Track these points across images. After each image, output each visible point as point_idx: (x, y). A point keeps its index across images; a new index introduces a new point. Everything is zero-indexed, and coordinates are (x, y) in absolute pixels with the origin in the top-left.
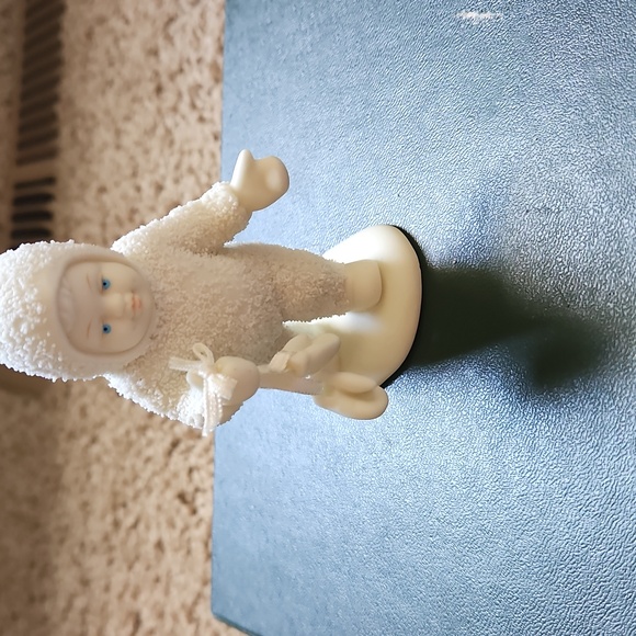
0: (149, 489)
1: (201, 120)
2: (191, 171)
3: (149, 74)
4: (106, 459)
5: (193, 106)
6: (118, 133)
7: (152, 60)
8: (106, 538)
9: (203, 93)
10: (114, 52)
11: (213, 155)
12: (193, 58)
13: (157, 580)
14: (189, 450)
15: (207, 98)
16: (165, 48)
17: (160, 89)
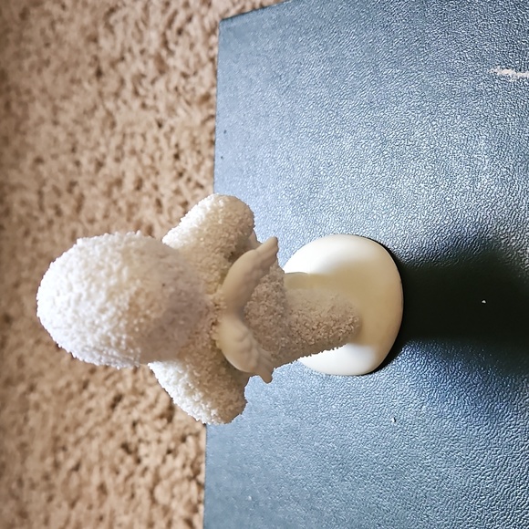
0: (90, 436)
1: (144, 106)
2: (133, 152)
3: (88, 59)
4: (45, 406)
5: (136, 93)
6: (55, 110)
7: (92, 47)
8: (46, 477)
9: (145, 82)
10: (49, 33)
11: (157, 140)
12: (136, 49)
13: (101, 518)
14: (133, 404)
15: (150, 87)
16: (106, 36)
17: (99, 73)
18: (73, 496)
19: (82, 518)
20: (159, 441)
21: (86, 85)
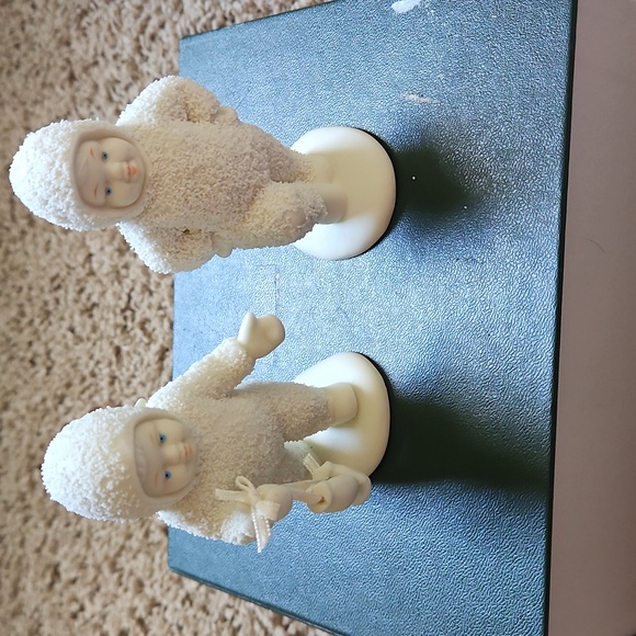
3: (61, 63)
5: (110, 99)
6: (27, 115)
7: (65, 49)
8: (22, 497)
10: (19, 33)
12: (109, 54)
13: (78, 535)
15: (123, 93)
16: (78, 38)
17: (72, 78)
18: (50, 516)
19: (58, 536)
21: (58, 89)
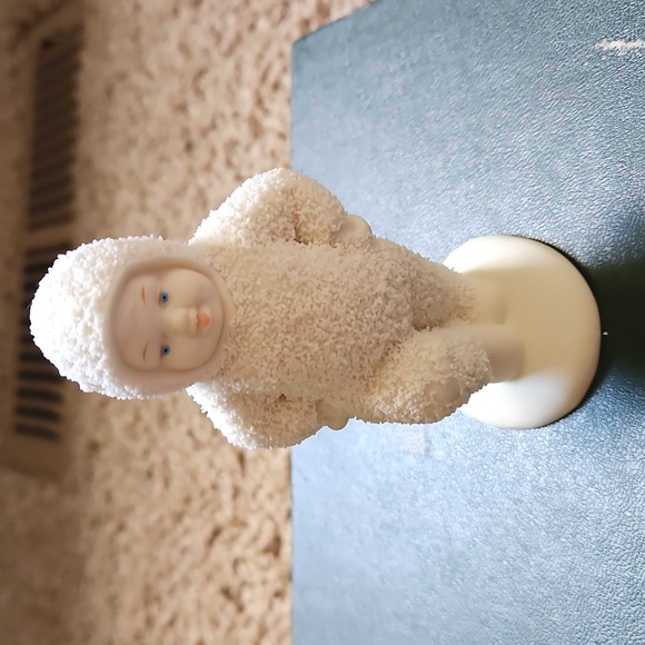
0: (186, 582)
1: (238, 177)
3: (177, 131)
4: (137, 549)
5: (229, 164)
6: (143, 194)
7: (181, 117)
8: (138, 637)
9: (240, 150)
10: (136, 108)
12: (228, 112)
14: (233, 539)
15: (244, 155)
16: (196, 103)
17: (189, 147)
20: (264, 582)
21: (176, 162)
